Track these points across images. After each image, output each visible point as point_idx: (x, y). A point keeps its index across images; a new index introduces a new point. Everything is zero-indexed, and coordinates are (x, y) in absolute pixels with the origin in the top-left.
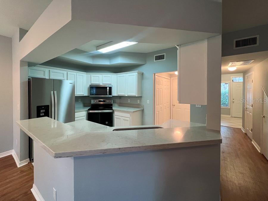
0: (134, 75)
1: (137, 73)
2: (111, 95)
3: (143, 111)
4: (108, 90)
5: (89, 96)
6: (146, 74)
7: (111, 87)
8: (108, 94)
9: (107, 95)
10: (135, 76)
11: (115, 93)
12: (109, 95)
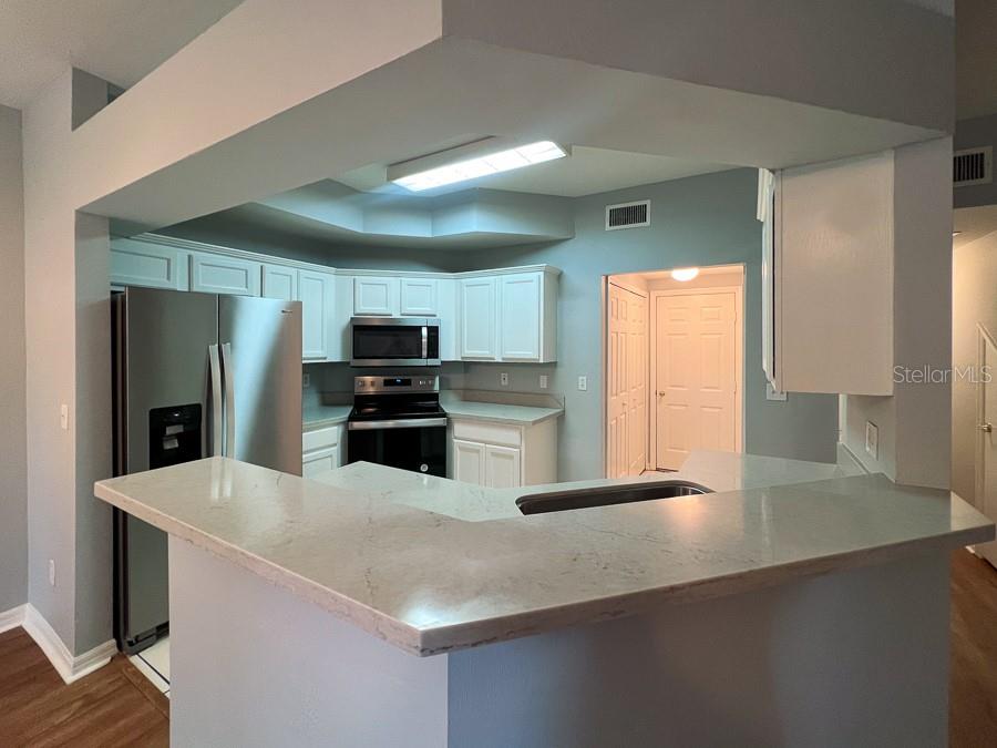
0: (532, 281)
1: (542, 274)
2: (437, 357)
3: (561, 419)
4: (425, 340)
5: (348, 363)
6: (574, 277)
7: (437, 328)
8: (425, 353)
9: (420, 357)
10: (535, 284)
11: (449, 351)
12: (429, 357)
